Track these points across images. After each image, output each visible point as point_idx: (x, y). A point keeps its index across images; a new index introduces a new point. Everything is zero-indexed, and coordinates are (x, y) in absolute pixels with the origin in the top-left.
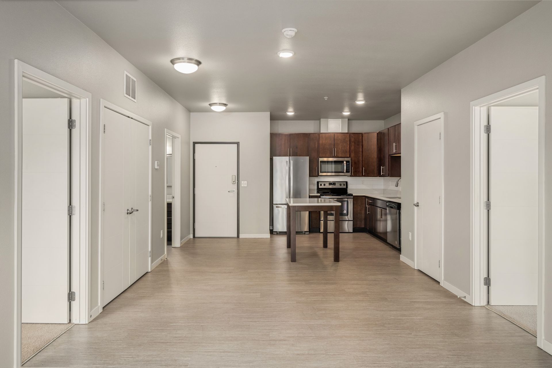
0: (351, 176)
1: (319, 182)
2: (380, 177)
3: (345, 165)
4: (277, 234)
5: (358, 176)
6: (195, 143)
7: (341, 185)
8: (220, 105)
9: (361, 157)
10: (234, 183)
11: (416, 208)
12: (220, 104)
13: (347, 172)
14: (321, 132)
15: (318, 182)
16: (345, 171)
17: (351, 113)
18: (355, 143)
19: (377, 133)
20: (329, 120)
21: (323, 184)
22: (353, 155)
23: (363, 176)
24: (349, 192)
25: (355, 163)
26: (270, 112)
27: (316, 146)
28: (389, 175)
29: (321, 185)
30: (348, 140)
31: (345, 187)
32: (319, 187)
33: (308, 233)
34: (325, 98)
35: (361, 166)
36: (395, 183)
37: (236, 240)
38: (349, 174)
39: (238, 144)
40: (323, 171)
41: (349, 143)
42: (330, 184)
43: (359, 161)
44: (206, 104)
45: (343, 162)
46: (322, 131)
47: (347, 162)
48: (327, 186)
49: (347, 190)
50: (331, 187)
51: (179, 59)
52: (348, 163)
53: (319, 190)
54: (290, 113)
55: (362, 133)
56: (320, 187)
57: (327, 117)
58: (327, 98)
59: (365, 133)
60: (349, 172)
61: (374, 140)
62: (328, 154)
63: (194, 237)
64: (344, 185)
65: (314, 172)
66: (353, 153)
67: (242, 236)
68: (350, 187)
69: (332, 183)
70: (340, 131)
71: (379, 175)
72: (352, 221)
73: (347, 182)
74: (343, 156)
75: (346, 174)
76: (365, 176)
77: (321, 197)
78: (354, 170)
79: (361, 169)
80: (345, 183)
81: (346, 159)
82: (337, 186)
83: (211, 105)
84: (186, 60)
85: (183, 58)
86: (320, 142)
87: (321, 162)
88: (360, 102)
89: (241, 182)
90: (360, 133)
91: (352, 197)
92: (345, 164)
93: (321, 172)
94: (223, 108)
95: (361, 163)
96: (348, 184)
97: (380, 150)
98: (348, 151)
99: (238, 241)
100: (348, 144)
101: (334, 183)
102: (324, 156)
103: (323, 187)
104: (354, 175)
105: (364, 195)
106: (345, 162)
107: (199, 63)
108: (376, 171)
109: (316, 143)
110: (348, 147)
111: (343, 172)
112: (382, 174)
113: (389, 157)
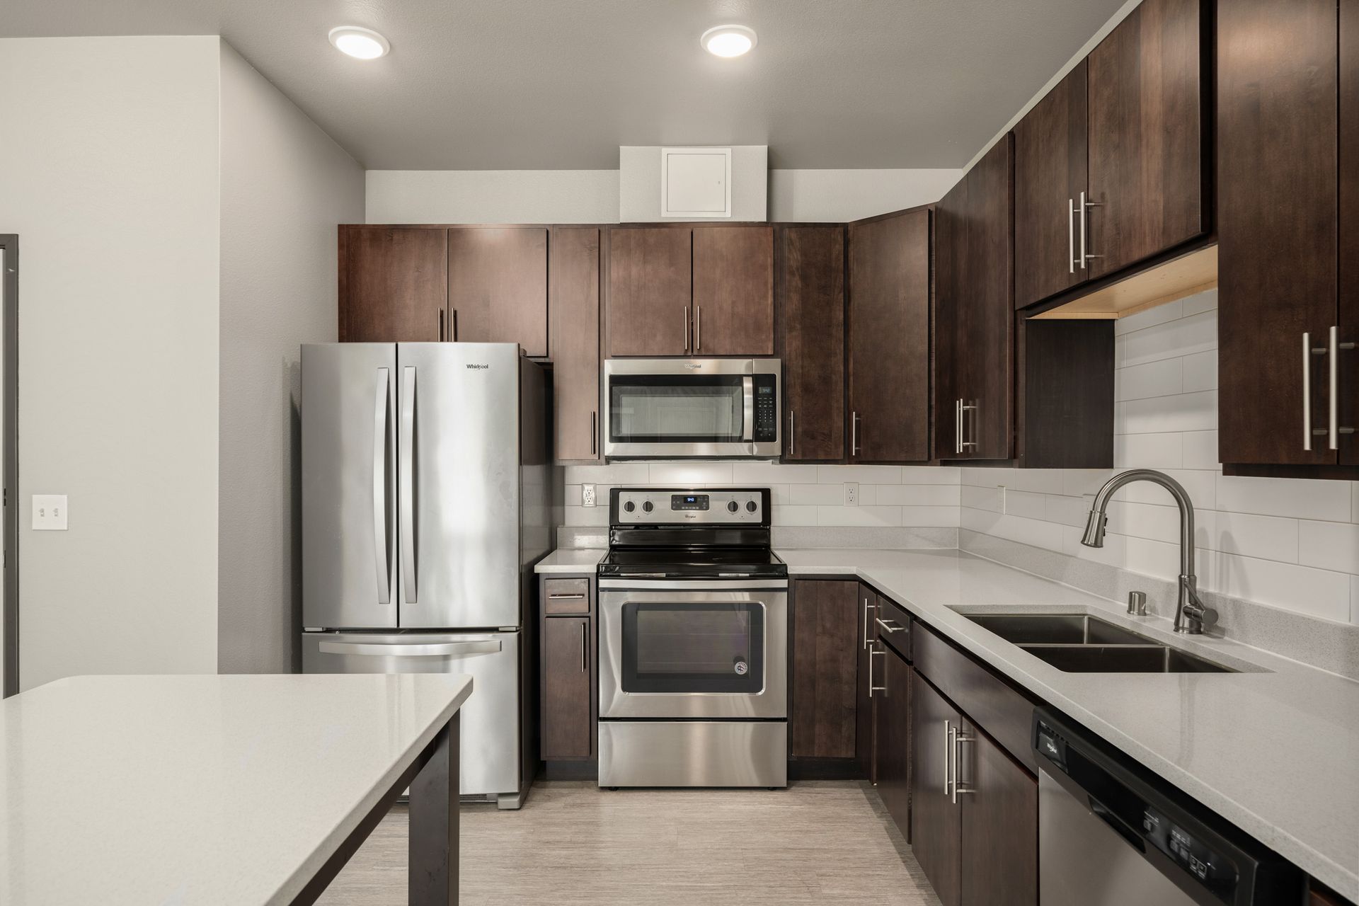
0: (785, 460)
1: (621, 494)
2: (945, 463)
3: (748, 397)
5: (822, 457)
7: (734, 507)
9: (840, 357)
13: (758, 437)
15: (615, 493)
16: (748, 434)
18: (804, 278)
19: (930, 212)
20: (666, 151)
21: (639, 504)
22: (793, 343)
23: (848, 459)
24: (776, 550)
25: (807, 389)
29: (630, 507)
30: (770, 261)
31: (757, 517)
32: (621, 520)
33: (515, 801)
35: (838, 404)
38: (776, 447)
41: (771, 280)
42: (682, 499)
43: (826, 380)
46: (627, 214)
47: (758, 380)
48: (664, 513)
49: (769, 530)
50: (681, 516)
52: (764, 386)
55: (846, 224)
56: (624, 517)
59: (862, 223)
60: (774, 440)
61: (915, 258)
62: (659, 338)
64: (752, 506)
66: (794, 333)
68: (780, 517)
69: (685, 498)
70: (725, 212)
71: (944, 454)
72: (785, 724)
73: (766, 493)
74: (739, 351)
75: (756, 449)
76: (859, 460)
78: (800, 429)
79: (839, 423)
80: (757, 498)
81: (759, 366)
82: (718, 513)
86: (617, 273)
87: (615, 380)
90: (836, 223)
91: (783, 583)
92: (746, 396)
93: (614, 439)
95: (841, 386)
96: (773, 501)
98: (770, 320)
100: (766, 284)
101: (699, 499)
102: (634, 348)
103: (639, 516)
104: (804, 454)
106: (748, 385)
108: (922, 432)
110: (770, 300)
111: (740, 439)
112: (960, 446)
113: (1022, 329)
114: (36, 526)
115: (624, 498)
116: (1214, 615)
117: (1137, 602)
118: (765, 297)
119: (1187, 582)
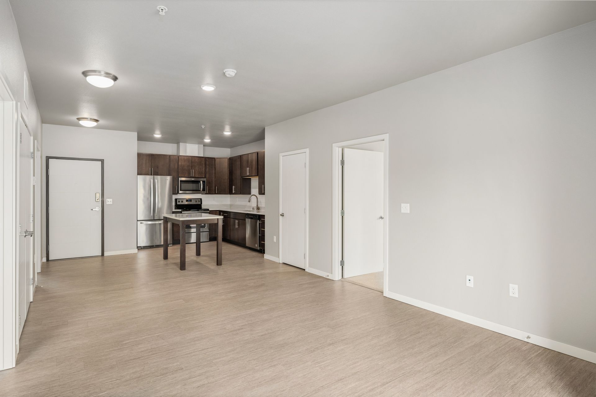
0: (206, 194)
3: (202, 184)
4: (141, 249)
5: (212, 193)
6: (48, 158)
7: (196, 201)
8: (90, 121)
9: (214, 178)
10: (98, 200)
11: (281, 217)
12: (91, 119)
13: (203, 190)
14: (180, 155)
15: (176, 200)
16: (201, 190)
17: (212, 140)
18: (209, 166)
19: (228, 159)
20: (187, 144)
21: (181, 201)
22: (208, 176)
23: (215, 194)
24: (203, 207)
25: (209, 183)
26: (136, 133)
27: (176, 166)
28: (241, 193)
29: (179, 202)
30: (204, 163)
31: (200, 203)
32: (178, 204)
33: (171, 245)
34: (202, 126)
35: (214, 185)
36: (248, 200)
37: (100, 258)
38: (205, 192)
39: (102, 161)
40: (182, 189)
41: (204, 166)
42: (187, 201)
43: (212, 181)
44: (74, 118)
45: (199, 182)
46: (182, 154)
47: (204, 182)
48: (184, 202)
49: (201, 206)
50: (186, 203)
51: (94, 71)
53: (177, 206)
54: (158, 135)
55: (215, 158)
56: (178, 203)
57: (185, 142)
58: (204, 126)
59: (217, 158)
60: (205, 190)
61: (226, 164)
62: (187, 174)
63: (48, 260)
64: (199, 201)
65: (175, 190)
66: (208, 174)
67: (106, 254)
70: (196, 154)
71: (230, 193)
72: (208, 232)
73: (201, 199)
74: (199, 177)
75: (202, 192)
76: (217, 194)
77: (183, 212)
78: (209, 189)
79: (214, 188)
80: (200, 200)
81: (202, 179)
82: (193, 203)
83: (79, 119)
84: (103, 73)
85: (100, 72)
86: (180, 163)
87: (180, 181)
88: (227, 133)
89: (106, 200)
90: (213, 158)
91: (209, 211)
93: (180, 190)
94: (94, 124)
95: (214, 182)
97: (231, 172)
98: (204, 172)
99: (103, 260)
101: (190, 200)
102: (183, 176)
103: (180, 203)
104: (209, 193)
105: (218, 209)
106: (201, 182)
107: (115, 79)
108: (227, 190)
109: (176, 164)
112: (233, 192)
113: (242, 179)
114: (107, 203)
115: (178, 200)
116: (259, 208)
117: (253, 208)
118: (203, 168)
119: (257, 205)
